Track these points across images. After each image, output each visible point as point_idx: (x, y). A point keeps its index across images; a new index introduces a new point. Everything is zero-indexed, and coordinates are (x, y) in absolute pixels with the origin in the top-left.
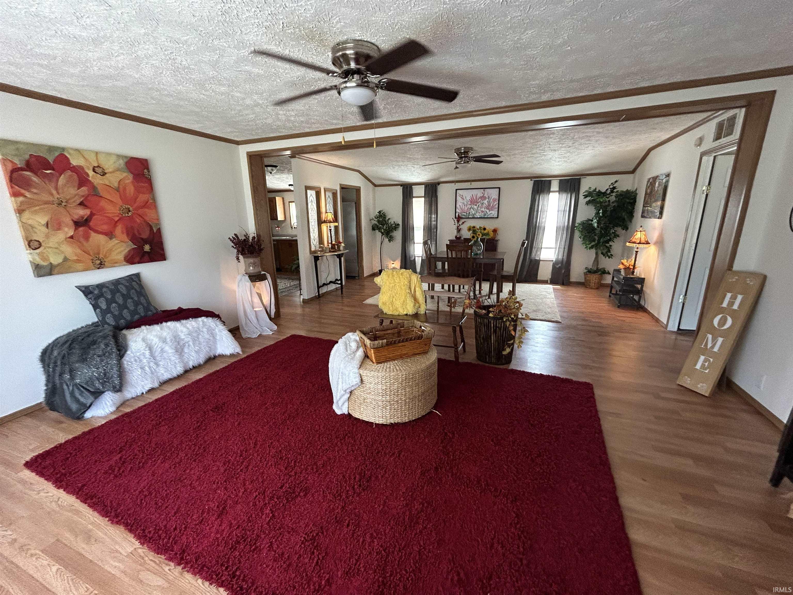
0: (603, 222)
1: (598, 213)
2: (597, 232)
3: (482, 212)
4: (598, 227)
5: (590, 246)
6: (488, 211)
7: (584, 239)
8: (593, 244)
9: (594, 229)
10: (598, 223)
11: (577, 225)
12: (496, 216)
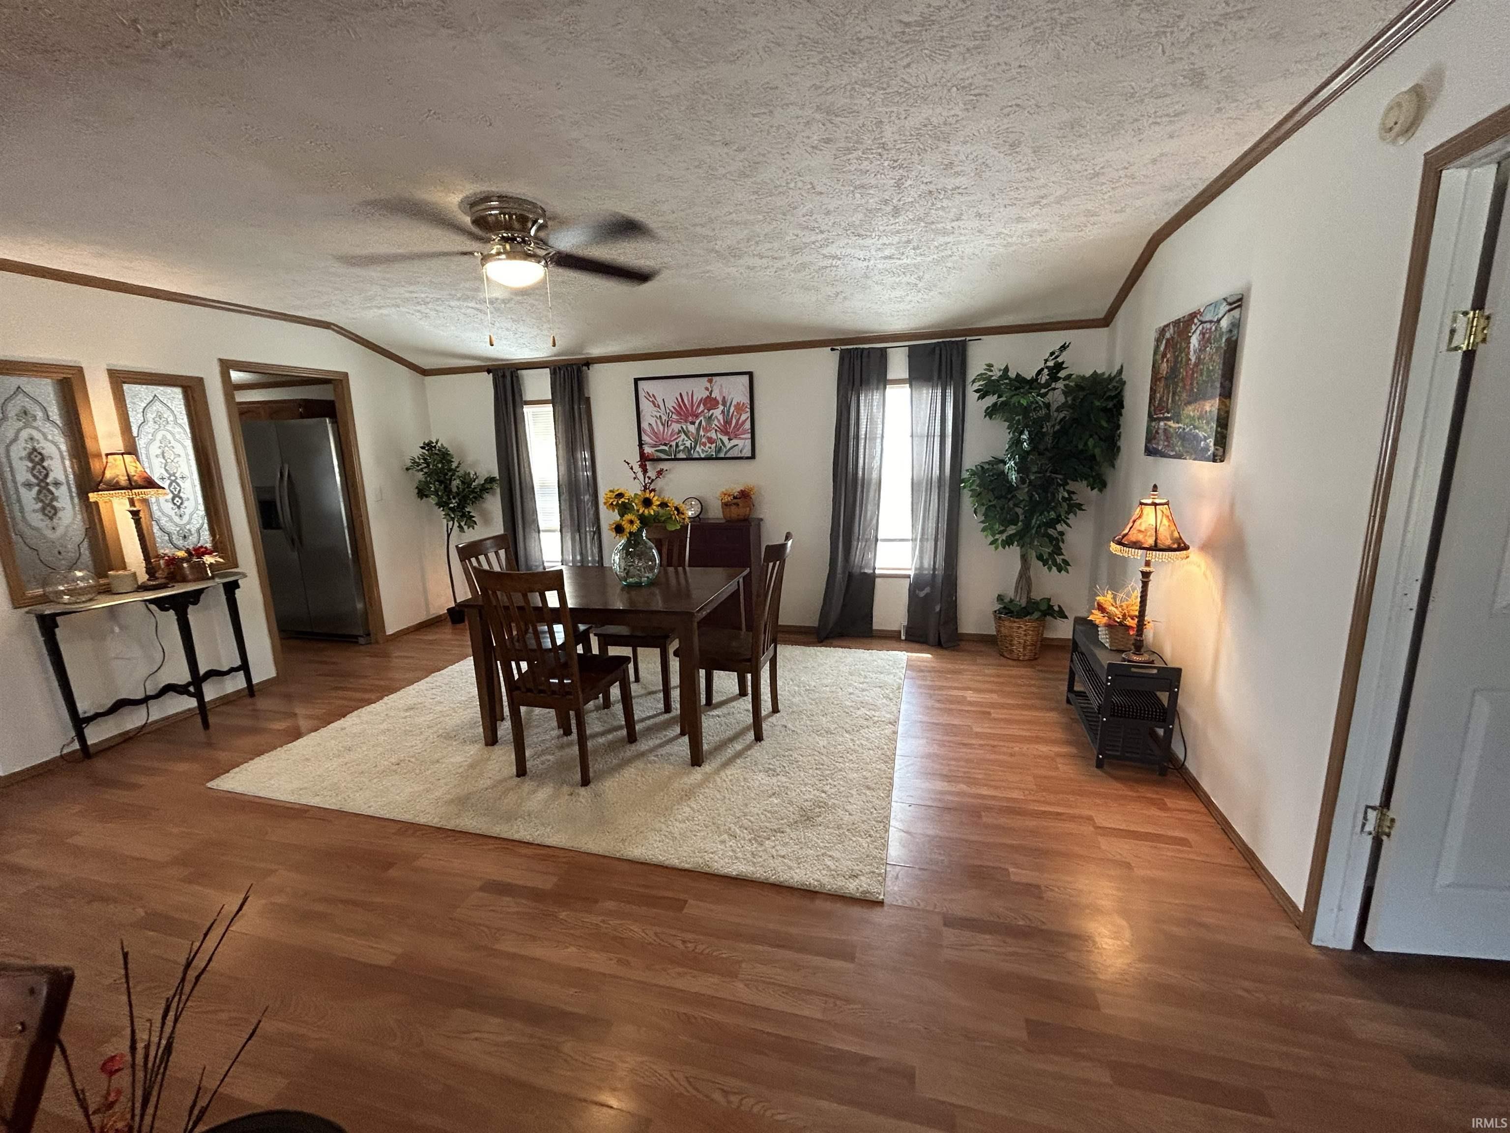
0: (1035, 469)
1: (1016, 443)
2: (1022, 494)
3: (711, 441)
4: (1022, 481)
5: (1004, 536)
6: (725, 439)
7: (986, 515)
8: (1012, 530)
9: (1011, 488)
10: (1022, 468)
11: (965, 475)
12: (747, 452)
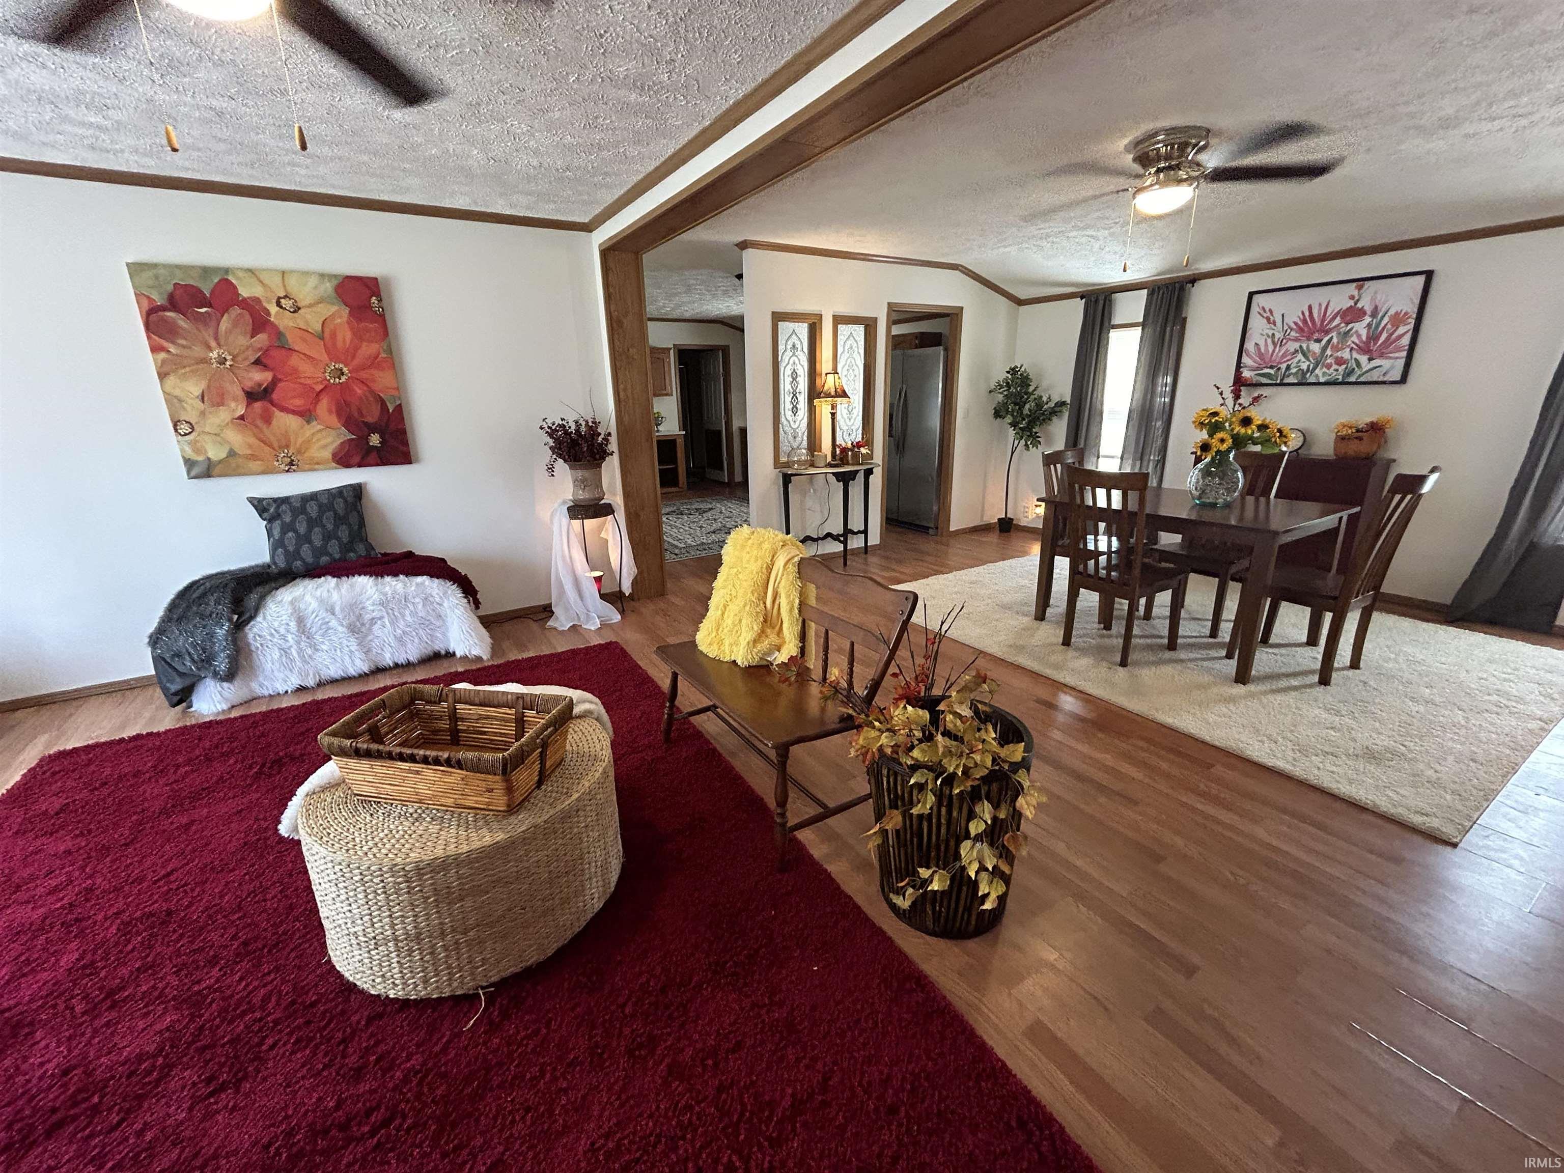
3: (1340, 361)
6: (1363, 359)
12: (1396, 375)
